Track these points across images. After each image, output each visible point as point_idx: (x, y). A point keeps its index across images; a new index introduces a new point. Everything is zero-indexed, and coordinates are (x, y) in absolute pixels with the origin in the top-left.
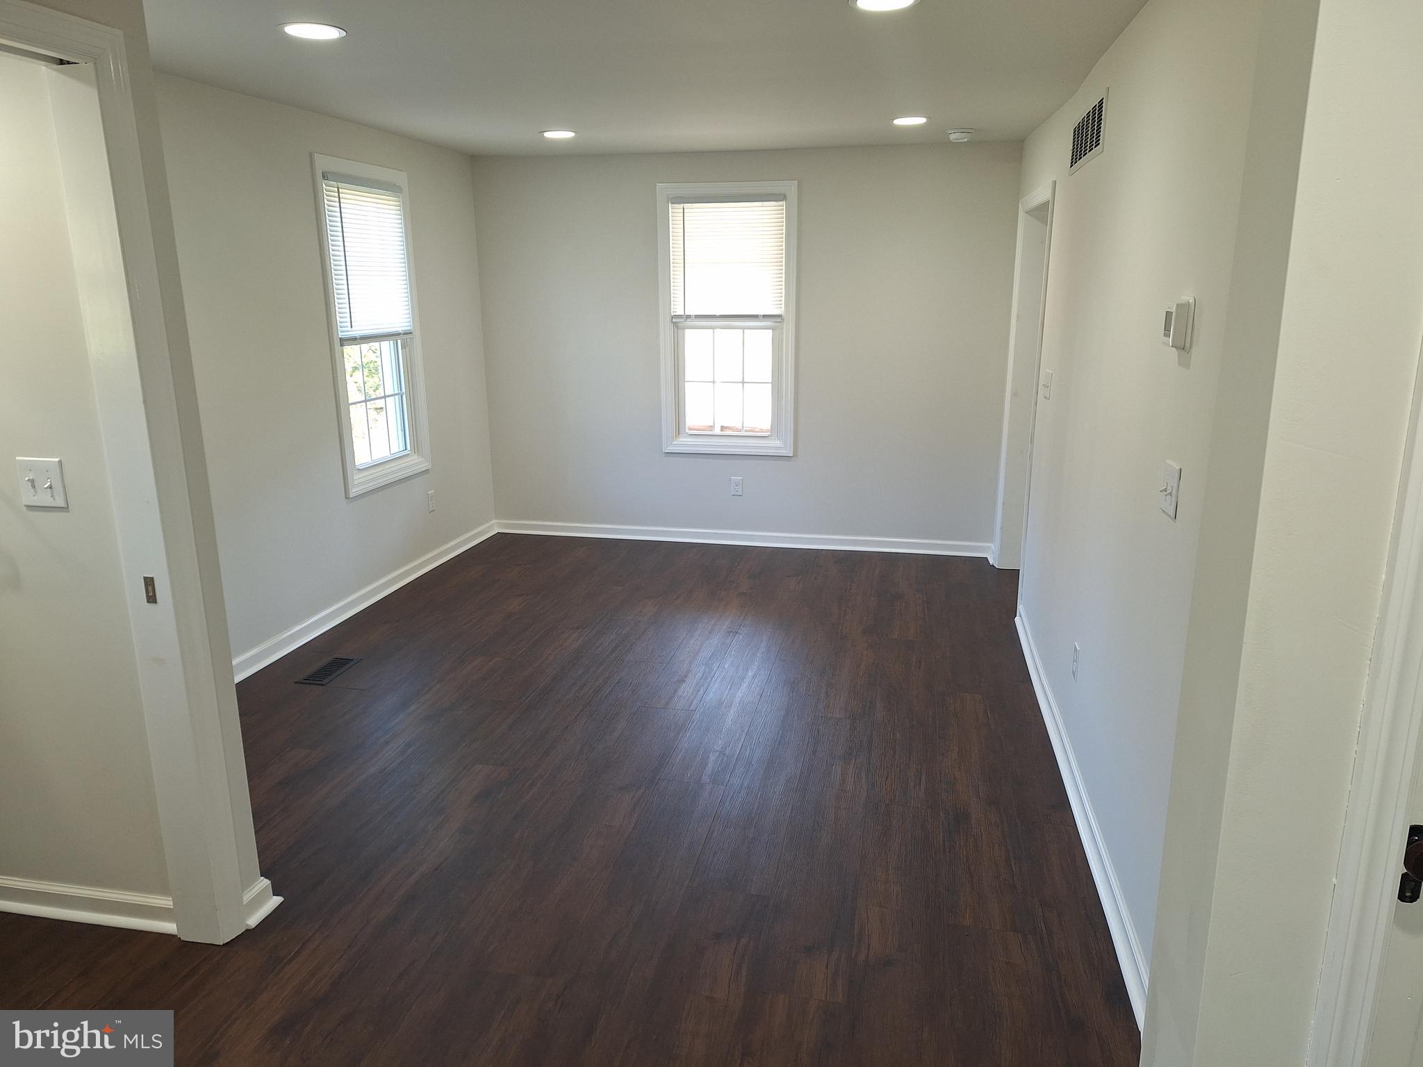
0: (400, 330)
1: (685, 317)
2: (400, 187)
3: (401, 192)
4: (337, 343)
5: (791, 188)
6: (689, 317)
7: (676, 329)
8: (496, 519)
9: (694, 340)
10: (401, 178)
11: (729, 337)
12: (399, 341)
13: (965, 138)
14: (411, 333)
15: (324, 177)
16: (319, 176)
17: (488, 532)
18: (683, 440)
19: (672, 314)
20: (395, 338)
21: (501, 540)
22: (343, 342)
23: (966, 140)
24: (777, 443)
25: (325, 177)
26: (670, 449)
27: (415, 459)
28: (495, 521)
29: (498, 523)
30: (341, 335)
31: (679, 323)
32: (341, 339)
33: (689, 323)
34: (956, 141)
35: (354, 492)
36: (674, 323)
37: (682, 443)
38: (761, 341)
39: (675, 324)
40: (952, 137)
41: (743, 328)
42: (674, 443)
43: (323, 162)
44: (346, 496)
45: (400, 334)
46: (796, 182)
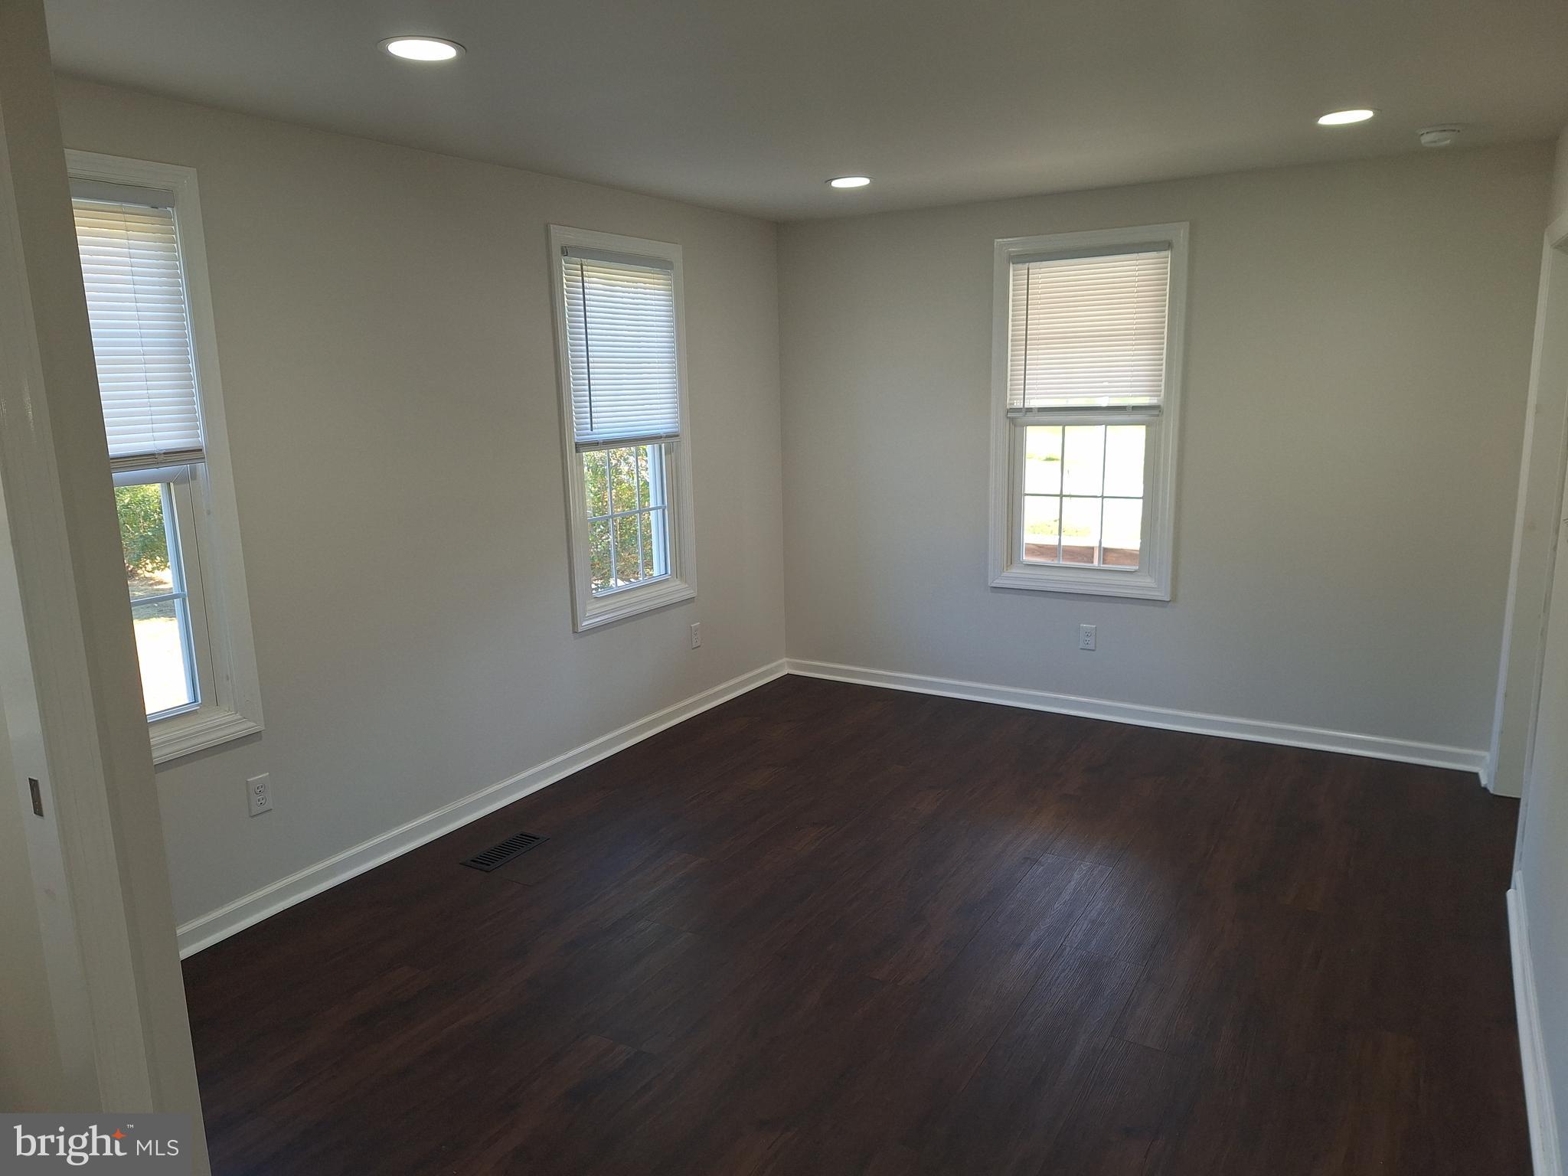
0: (661, 432)
1: (1024, 411)
2: (671, 263)
3: (672, 269)
4: (570, 449)
5: (1180, 233)
6: (1030, 410)
7: (1012, 427)
8: (787, 657)
9: (1039, 440)
10: (674, 252)
11: (1084, 437)
12: (663, 445)
13: (1446, 139)
14: (678, 436)
15: (563, 253)
16: (556, 250)
17: (776, 673)
18: (1015, 570)
19: (1008, 407)
20: (659, 441)
21: (790, 684)
22: (580, 447)
23: (1448, 141)
24: (1147, 581)
25: (565, 252)
26: (999, 582)
27: (677, 584)
28: (785, 660)
29: (788, 662)
30: (577, 439)
31: (1021, 418)
32: (576, 444)
33: (1030, 417)
34: (1433, 145)
35: (585, 624)
36: (1010, 418)
37: (1016, 575)
38: (1132, 440)
39: (1012, 420)
40: (1426, 139)
41: (1107, 424)
42: (1004, 574)
43: (561, 235)
44: (573, 629)
45: (661, 437)
46: (1188, 223)
